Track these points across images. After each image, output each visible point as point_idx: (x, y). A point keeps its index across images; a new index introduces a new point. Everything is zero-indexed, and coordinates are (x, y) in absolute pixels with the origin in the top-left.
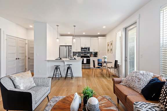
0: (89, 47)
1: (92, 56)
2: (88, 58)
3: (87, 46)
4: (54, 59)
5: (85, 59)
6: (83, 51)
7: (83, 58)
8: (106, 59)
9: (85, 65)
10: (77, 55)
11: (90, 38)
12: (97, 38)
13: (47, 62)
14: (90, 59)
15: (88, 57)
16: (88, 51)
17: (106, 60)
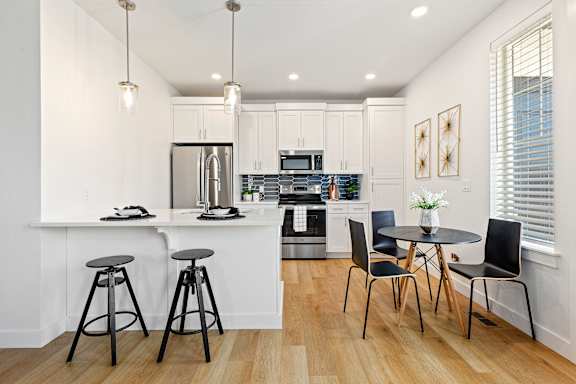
0: (322, 151)
1: (333, 194)
2: (316, 207)
3: (310, 147)
4: (96, 220)
5: (300, 212)
6: (292, 172)
7: (290, 207)
8: (434, 213)
9: (299, 239)
10: (262, 189)
11: (323, 105)
12: (360, 107)
13: (42, 234)
14: (324, 211)
15: (316, 199)
16: (314, 172)
17: (436, 221)
